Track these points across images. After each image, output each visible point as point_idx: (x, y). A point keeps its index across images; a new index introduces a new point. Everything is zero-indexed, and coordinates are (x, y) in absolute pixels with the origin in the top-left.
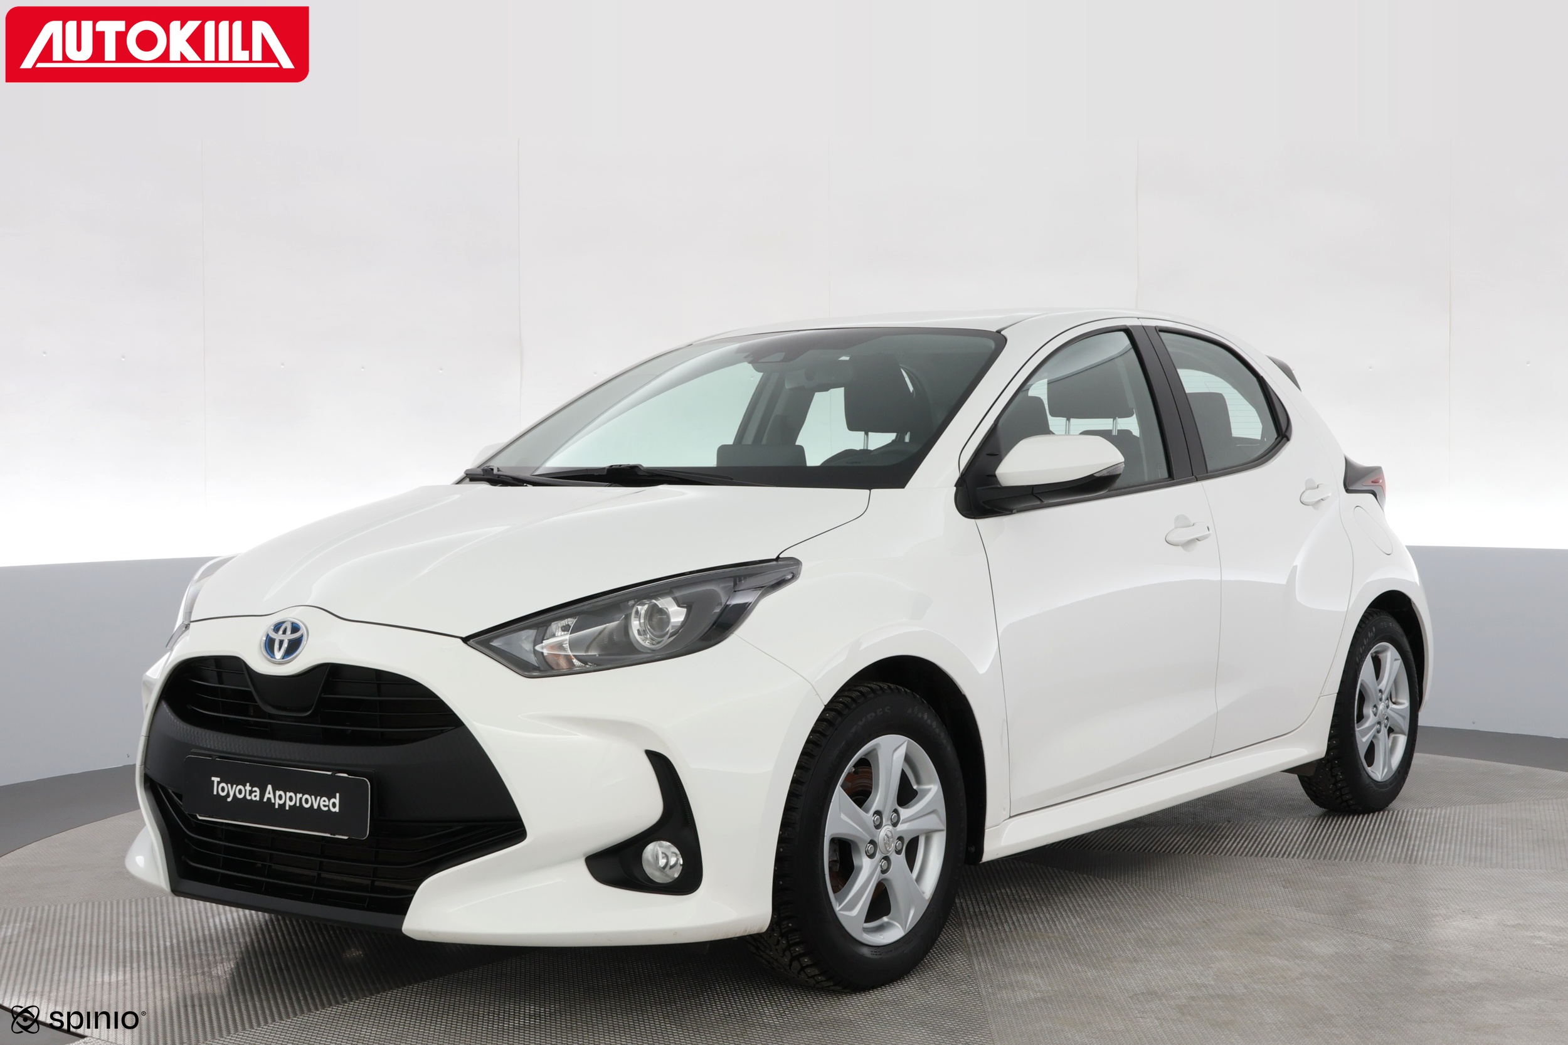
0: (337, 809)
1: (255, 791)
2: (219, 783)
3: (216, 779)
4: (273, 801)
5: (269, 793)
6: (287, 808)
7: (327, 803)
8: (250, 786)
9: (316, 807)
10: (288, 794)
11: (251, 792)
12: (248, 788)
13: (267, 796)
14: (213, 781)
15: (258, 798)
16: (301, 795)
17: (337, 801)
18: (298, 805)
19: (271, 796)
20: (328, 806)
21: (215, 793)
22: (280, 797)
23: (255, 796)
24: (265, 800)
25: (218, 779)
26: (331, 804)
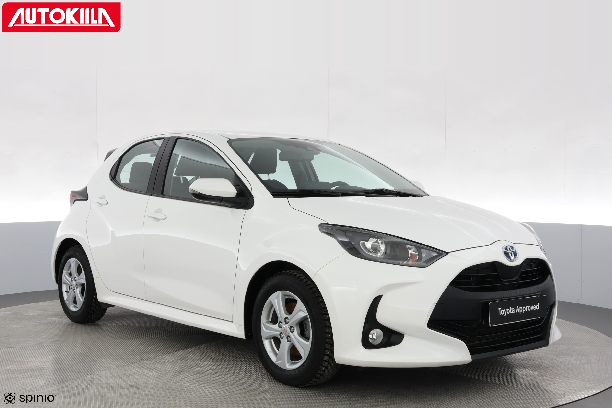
0: (538, 309)
1: (513, 310)
2: (501, 310)
3: (500, 309)
4: (519, 312)
5: (518, 309)
6: (523, 313)
7: (535, 307)
8: (511, 308)
9: (532, 310)
10: (523, 308)
11: (512, 310)
12: (511, 309)
13: (517, 310)
14: (499, 310)
15: (514, 312)
16: (527, 307)
17: (538, 306)
18: (526, 310)
19: (518, 310)
20: (536, 308)
21: (500, 314)
22: (521, 309)
23: (513, 311)
24: (516, 312)
25: (501, 309)
26: (536, 307)
